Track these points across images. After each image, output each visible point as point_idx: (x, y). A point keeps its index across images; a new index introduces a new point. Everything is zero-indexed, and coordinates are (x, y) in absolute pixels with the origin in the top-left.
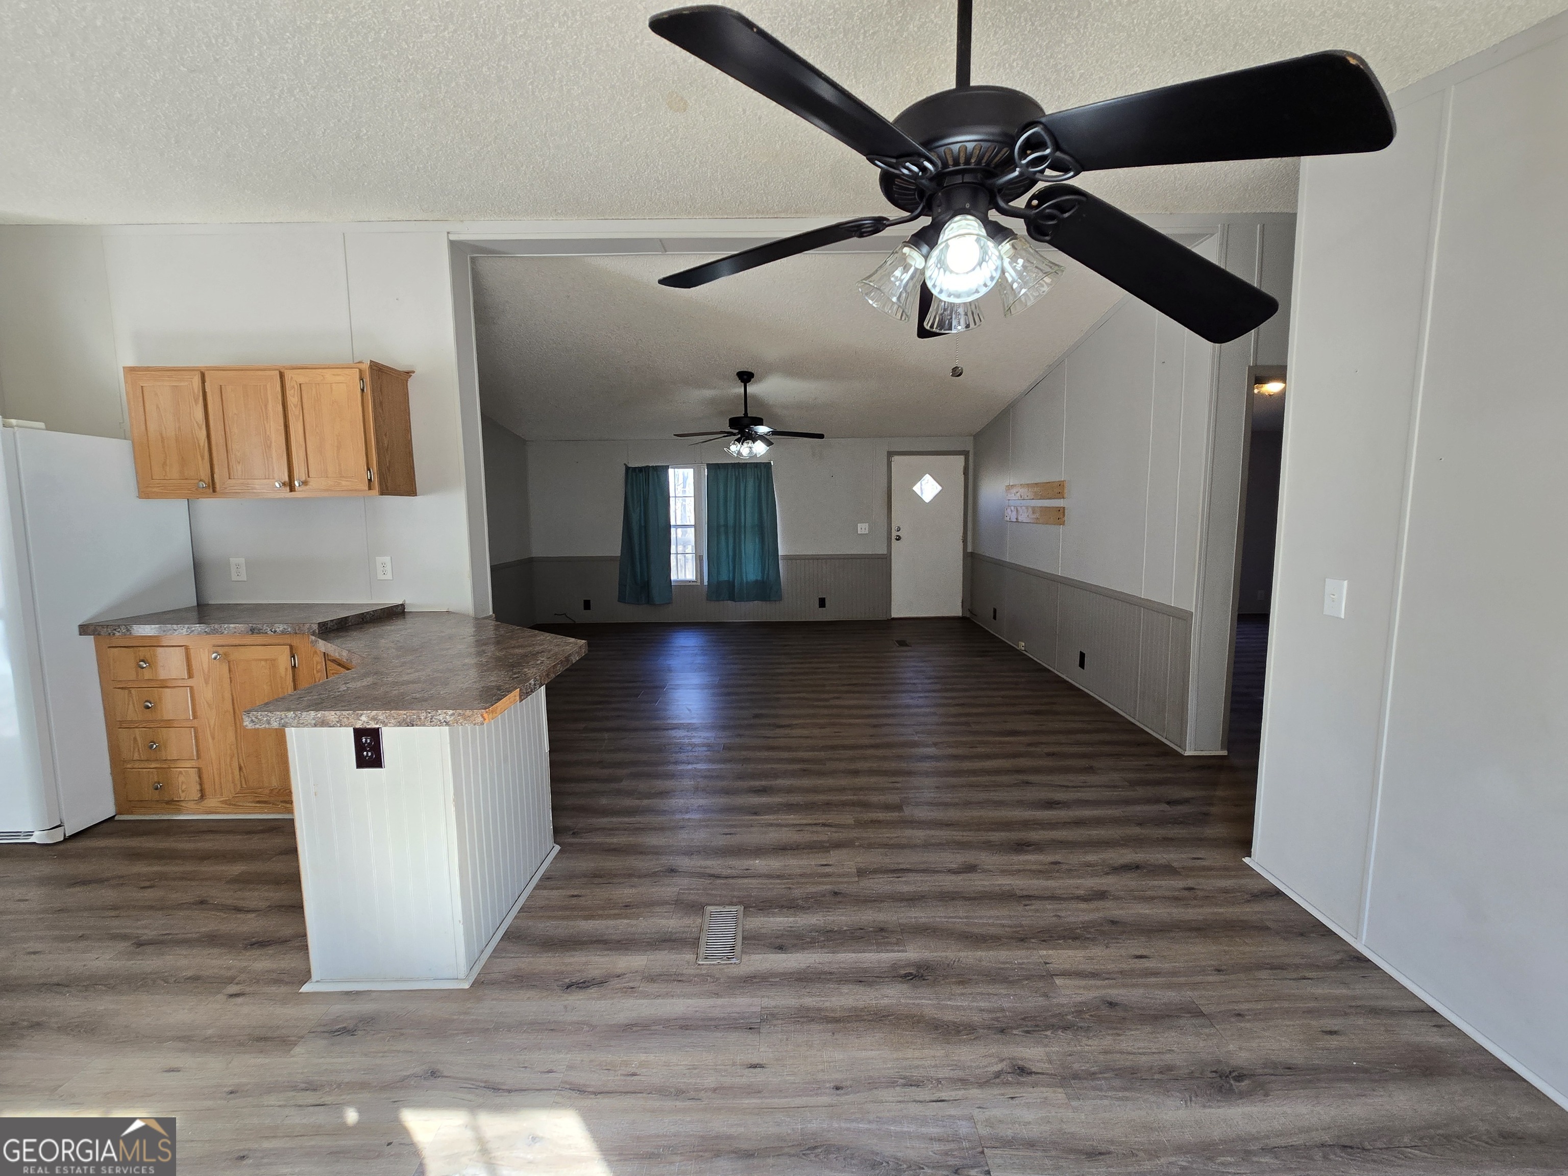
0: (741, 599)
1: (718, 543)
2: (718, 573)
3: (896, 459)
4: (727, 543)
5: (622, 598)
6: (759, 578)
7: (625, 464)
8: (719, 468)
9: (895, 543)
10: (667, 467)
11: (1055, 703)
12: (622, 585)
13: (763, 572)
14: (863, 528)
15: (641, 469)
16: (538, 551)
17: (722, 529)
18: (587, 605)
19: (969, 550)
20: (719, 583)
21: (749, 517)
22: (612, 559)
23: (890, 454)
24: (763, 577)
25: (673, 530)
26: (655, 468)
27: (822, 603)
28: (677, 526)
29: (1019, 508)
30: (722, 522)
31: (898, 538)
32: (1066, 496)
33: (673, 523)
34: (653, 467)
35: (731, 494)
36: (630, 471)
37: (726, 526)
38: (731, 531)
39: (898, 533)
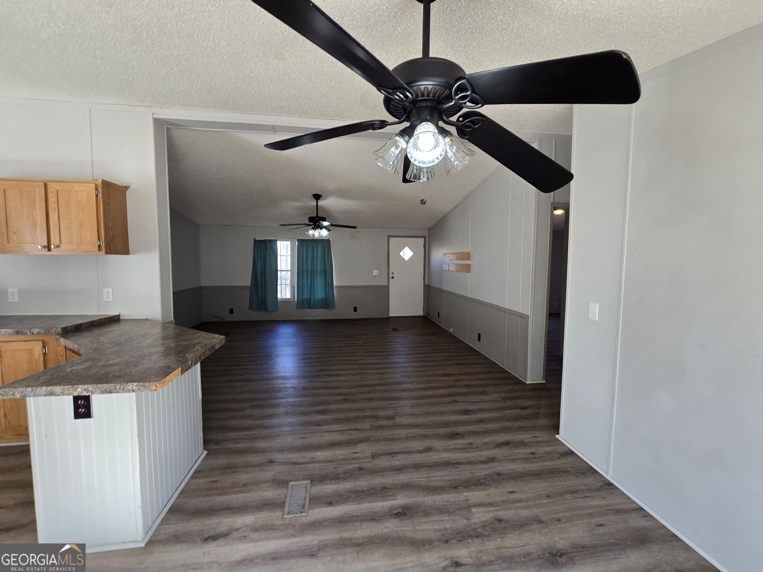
0: (314, 308)
1: (303, 279)
2: (303, 295)
3: (392, 239)
4: (307, 279)
5: (251, 308)
6: (324, 297)
7: (254, 238)
8: (304, 242)
9: (391, 280)
10: (276, 241)
11: (467, 359)
12: (251, 301)
13: (325, 295)
14: (376, 272)
15: (262, 241)
16: (205, 282)
17: (305, 272)
18: (231, 311)
19: (427, 283)
20: (303, 300)
21: (319, 266)
22: (245, 287)
23: (389, 237)
24: (325, 297)
25: (279, 273)
26: (270, 241)
27: (355, 309)
28: (281, 271)
29: (449, 264)
30: (305, 269)
31: (393, 278)
32: (471, 259)
33: (279, 269)
34: (269, 240)
35: (310, 255)
36: (257, 242)
37: (307, 271)
38: (309, 273)
39: (393, 275)
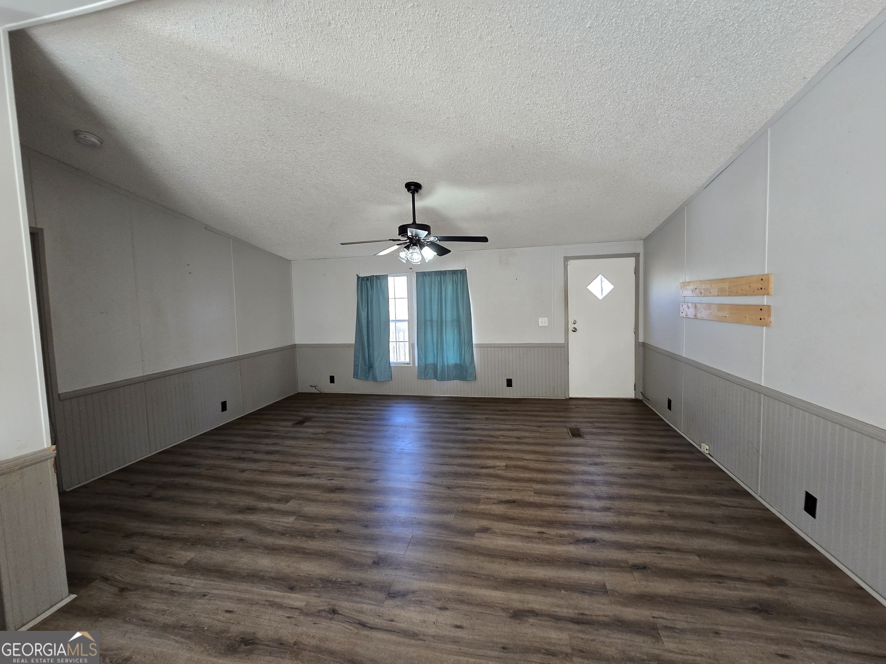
0: (443, 379)
1: (425, 334)
2: (426, 357)
3: (572, 263)
4: (432, 333)
5: (356, 375)
6: (458, 362)
7: (357, 275)
8: (426, 275)
9: (571, 333)
10: (386, 277)
12: (356, 366)
13: (460, 359)
14: (543, 322)
15: (368, 278)
16: (298, 340)
17: (429, 323)
18: (332, 379)
19: (641, 340)
20: (426, 366)
21: (449, 314)
22: (348, 346)
23: (567, 259)
24: (460, 362)
25: (392, 325)
26: (378, 277)
27: (509, 383)
28: (396, 321)
29: (698, 305)
30: (428, 318)
31: (575, 330)
32: (772, 291)
33: (392, 317)
34: (376, 276)
35: (435, 296)
36: (360, 279)
37: (431, 321)
38: (435, 324)
39: (575, 326)
